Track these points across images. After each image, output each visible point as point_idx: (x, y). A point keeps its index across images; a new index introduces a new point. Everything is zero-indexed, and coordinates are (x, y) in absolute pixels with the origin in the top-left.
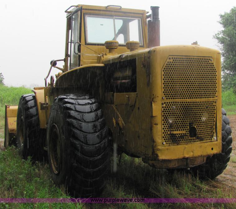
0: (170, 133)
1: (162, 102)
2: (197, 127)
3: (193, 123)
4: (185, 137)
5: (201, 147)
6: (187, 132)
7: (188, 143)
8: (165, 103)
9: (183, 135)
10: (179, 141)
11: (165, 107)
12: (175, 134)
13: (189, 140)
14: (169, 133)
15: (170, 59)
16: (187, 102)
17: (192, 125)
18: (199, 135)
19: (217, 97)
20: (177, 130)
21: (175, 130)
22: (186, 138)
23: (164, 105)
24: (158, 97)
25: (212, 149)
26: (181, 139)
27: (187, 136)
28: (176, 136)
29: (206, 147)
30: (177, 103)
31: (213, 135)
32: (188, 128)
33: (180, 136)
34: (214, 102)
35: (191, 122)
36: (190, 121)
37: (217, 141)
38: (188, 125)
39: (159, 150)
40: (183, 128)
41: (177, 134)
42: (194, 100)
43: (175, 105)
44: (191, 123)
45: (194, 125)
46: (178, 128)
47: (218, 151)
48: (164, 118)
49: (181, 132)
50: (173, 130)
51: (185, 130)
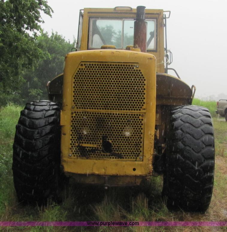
0: (79, 145)
1: (72, 111)
2: (112, 142)
3: (107, 137)
4: (96, 152)
5: (116, 165)
6: (99, 146)
7: (100, 159)
8: (75, 112)
9: (94, 149)
10: (89, 154)
11: (75, 117)
12: (85, 147)
13: (101, 155)
14: (77, 145)
15: (82, 65)
16: (101, 114)
17: (106, 139)
18: (116, 152)
19: (144, 109)
20: (88, 143)
21: (85, 143)
22: (98, 153)
23: (74, 115)
24: (67, 105)
25: (134, 169)
26: (91, 153)
27: (99, 150)
28: (86, 150)
29: (124, 166)
30: (89, 114)
31: (139, 154)
32: (101, 142)
33: (90, 149)
34: (140, 115)
35: (105, 135)
36: (103, 134)
37: (143, 161)
38: (101, 139)
39: (65, 161)
40: (94, 141)
41: (88, 147)
42: (109, 111)
43: (86, 115)
44: (105, 137)
45: (108, 139)
46: (89, 141)
47: (144, 173)
48: (73, 128)
49: (92, 146)
50: (83, 143)
51: (97, 144)
